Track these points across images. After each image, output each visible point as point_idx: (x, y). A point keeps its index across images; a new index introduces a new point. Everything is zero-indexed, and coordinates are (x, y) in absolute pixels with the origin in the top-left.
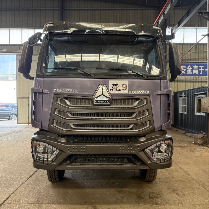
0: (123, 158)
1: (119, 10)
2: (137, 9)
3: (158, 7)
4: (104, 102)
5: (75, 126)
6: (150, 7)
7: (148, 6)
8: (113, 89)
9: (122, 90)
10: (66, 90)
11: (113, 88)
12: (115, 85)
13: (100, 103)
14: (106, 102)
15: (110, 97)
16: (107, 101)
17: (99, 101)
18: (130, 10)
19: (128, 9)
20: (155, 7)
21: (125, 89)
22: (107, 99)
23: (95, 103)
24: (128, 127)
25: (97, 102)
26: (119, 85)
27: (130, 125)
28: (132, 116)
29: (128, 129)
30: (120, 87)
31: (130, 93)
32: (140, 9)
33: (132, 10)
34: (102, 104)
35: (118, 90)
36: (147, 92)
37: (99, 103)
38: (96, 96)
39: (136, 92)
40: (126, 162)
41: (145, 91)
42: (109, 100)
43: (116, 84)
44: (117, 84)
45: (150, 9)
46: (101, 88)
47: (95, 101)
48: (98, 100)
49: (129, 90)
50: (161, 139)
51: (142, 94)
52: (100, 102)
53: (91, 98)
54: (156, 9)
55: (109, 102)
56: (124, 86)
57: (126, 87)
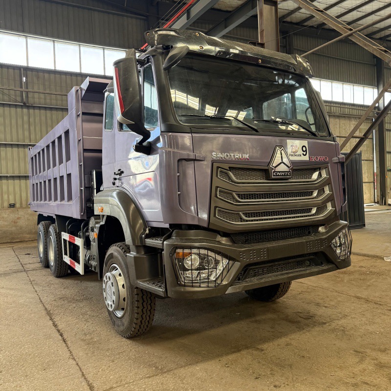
1: (74, 6)
2: (109, 13)
3: (145, 16)
5: (246, 217)
6: (132, 13)
7: (127, 11)
8: (292, 153)
9: (302, 155)
10: (232, 155)
13: (280, 176)
14: (287, 174)
15: (291, 166)
16: (288, 172)
17: (279, 172)
18: (95, 10)
19: (91, 9)
20: (140, 15)
22: (287, 169)
23: (274, 176)
25: (276, 174)
27: (311, 209)
30: (300, 151)
31: (311, 160)
32: (114, 14)
33: (99, 11)
34: (283, 177)
36: (326, 158)
37: (278, 175)
38: (274, 165)
39: (317, 158)
42: (290, 170)
44: (296, 146)
45: (132, 17)
46: (279, 152)
47: (274, 172)
48: (277, 172)
49: (309, 155)
51: (322, 162)
52: (280, 174)
53: (266, 168)
54: (141, 19)
55: (290, 174)
56: (304, 149)
57: (306, 151)
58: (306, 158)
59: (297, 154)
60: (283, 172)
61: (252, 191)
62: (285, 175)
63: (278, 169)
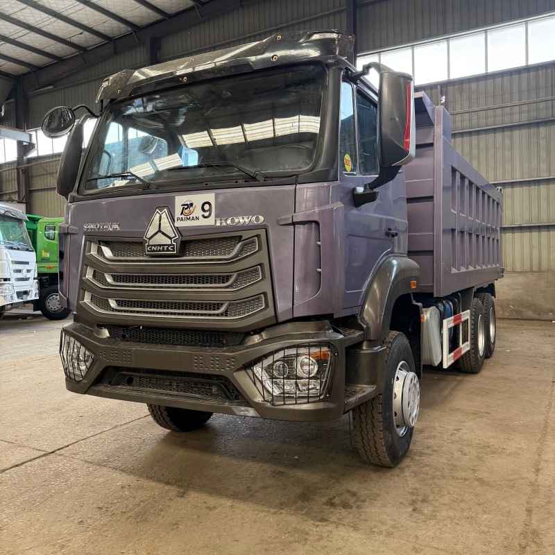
0: (211, 385)
4: (163, 248)
5: (119, 305)
8: (183, 216)
9: (201, 218)
11: (182, 213)
12: (186, 207)
13: (157, 251)
14: (167, 248)
15: (176, 236)
16: (169, 245)
17: (155, 246)
21: (206, 214)
22: (169, 242)
23: (148, 251)
24: (218, 309)
25: (151, 248)
26: (195, 207)
27: (222, 304)
28: (227, 281)
29: (218, 315)
30: (198, 212)
31: (218, 224)
35: (193, 219)
36: (257, 219)
37: (154, 251)
39: (233, 221)
40: (215, 396)
41: (254, 218)
42: (173, 243)
43: (188, 203)
44: (191, 205)
46: (158, 216)
47: (148, 246)
48: (152, 246)
49: (217, 216)
50: (289, 343)
51: (248, 226)
52: (155, 249)
55: (173, 248)
56: (207, 207)
57: (210, 210)
58: (211, 221)
59: (191, 216)
60: (160, 245)
61: (120, 271)
62: (163, 250)
63: (152, 242)
